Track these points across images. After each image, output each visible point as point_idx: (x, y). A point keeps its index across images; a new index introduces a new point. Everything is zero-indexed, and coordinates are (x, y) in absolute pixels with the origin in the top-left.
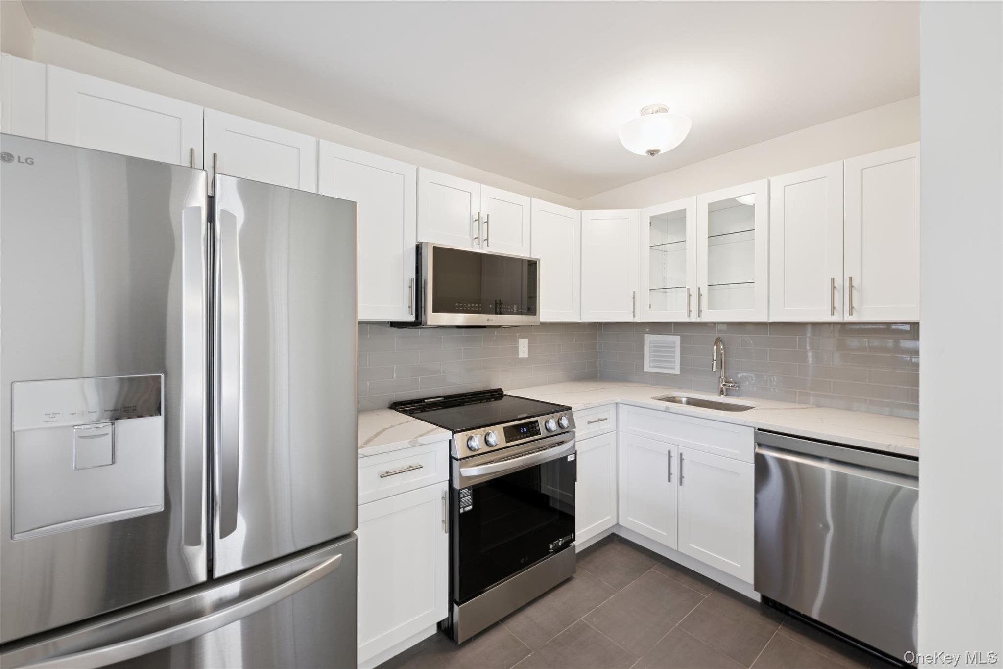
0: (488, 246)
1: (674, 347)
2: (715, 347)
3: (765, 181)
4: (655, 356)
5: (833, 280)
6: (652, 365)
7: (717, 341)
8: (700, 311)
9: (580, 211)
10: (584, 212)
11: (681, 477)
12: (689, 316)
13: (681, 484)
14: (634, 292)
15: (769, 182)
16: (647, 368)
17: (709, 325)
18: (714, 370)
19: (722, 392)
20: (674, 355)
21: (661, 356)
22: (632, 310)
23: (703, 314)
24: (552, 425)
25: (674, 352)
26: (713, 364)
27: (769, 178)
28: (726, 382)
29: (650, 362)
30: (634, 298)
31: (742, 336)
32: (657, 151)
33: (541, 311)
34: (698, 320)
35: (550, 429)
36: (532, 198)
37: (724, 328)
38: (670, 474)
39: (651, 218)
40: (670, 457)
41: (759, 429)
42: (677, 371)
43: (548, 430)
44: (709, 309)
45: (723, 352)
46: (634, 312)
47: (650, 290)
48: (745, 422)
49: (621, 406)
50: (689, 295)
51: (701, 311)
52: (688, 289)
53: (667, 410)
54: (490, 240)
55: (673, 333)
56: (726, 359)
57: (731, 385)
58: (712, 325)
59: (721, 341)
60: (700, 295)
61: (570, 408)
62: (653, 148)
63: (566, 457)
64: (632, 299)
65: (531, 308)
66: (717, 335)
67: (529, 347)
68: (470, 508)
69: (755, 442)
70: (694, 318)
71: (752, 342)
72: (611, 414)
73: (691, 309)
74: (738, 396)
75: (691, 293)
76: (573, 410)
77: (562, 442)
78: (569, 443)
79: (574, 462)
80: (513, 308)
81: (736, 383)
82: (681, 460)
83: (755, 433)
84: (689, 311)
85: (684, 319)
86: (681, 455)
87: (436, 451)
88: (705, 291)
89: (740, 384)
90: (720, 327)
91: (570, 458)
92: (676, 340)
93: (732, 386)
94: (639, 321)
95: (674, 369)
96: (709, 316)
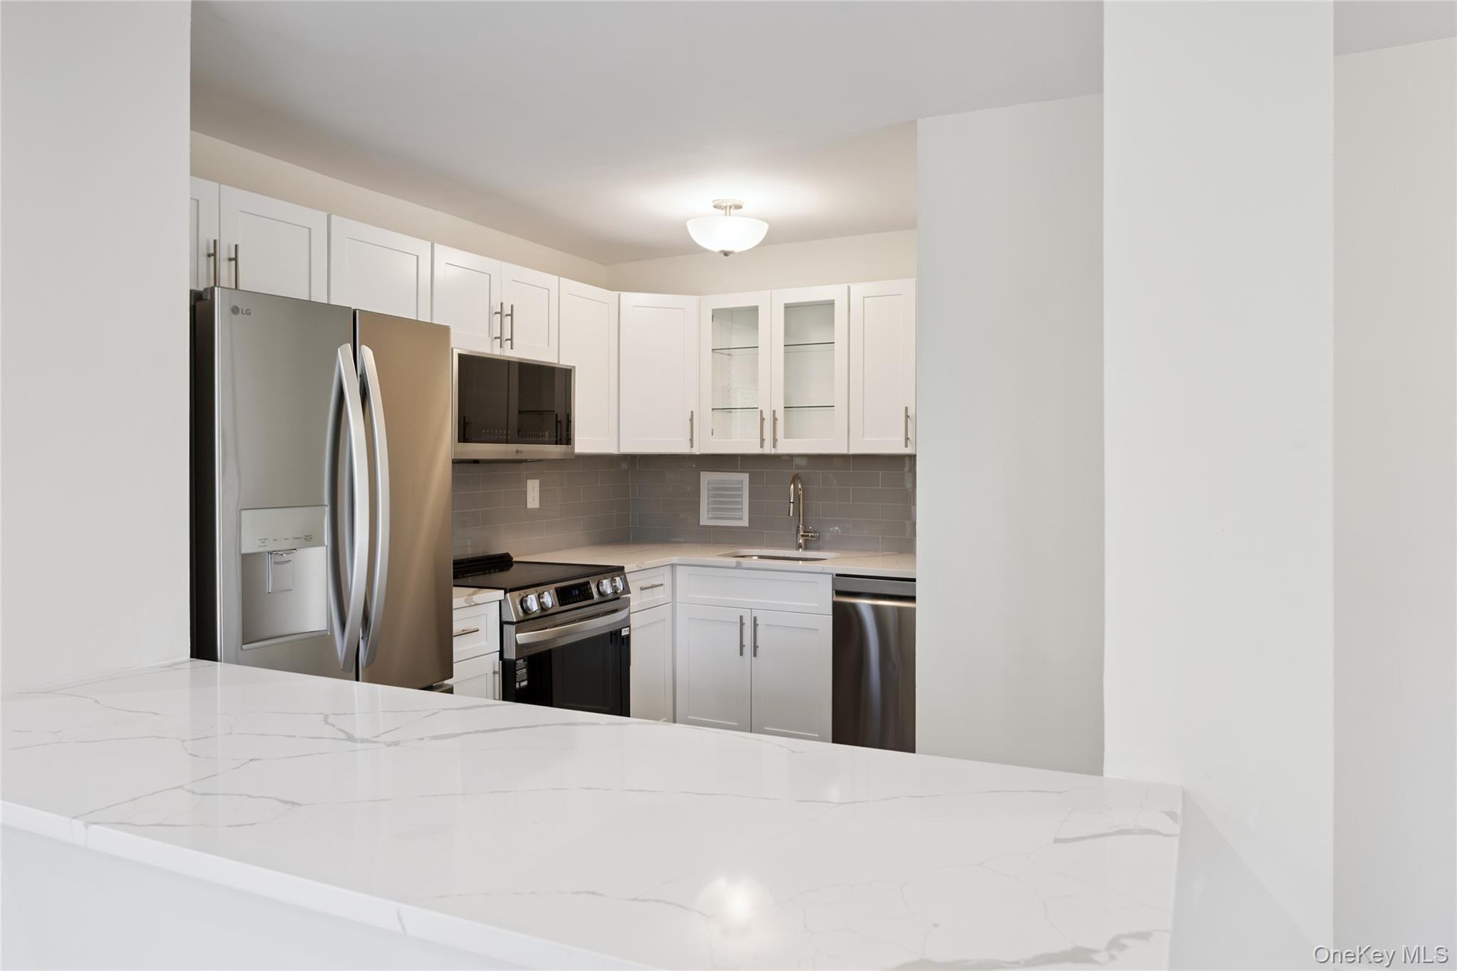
0: (512, 348)
1: (741, 489)
2: (792, 486)
3: (845, 287)
4: (715, 503)
5: (906, 408)
6: (711, 516)
7: (795, 479)
8: (775, 440)
9: (618, 292)
10: (623, 294)
11: (756, 647)
12: (762, 446)
13: (755, 655)
14: (692, 412)
15: (849, 288)
16: (705, 520)
17: (783, 458)
18: (791, 515)
19: (800, 546)
20: (740, 500)
21: (723, 503)
22: (690, 438)
23: (779, 444)
24: (607, 586)
25: (741, 496)
26: (790, 507)
27: (850, 285)
28: (804, 532)
29: (708, 512)
30: (691, 420)
31: (823, 473)
32: (732, 253)
33: (576, 438)
34: (773, 451)
35: (604, 592)
36: (561, 278)
37: (803, 462)
38: (742, 646)
39: (713, 310)
40: (742, 624)
41: (837, 575)
42: (745, 523)
43: (600, 593)
44: (785, 438)
45: (801, 492)
46: (691, 440)
47: (713, 409)
48: (823, 569)
49: (678, 568)
50: (762, 419)
51: (777, 440)
52: (761, 411)
53: (738, 566)
54: (514, 341)
55: (739, 469)
56: (805, 502)
57: (810, 534)
58: (788, 458)
59: (799, 478)
60: (775, 420)
61: (623, 568)
62: (727, 249)
63: (621, 631)
64: (689, 422)
65: (564, 434)
66: (795, 471)
67: (541, 491)
68: (524, 683)
69: (833, 590)
70: (768, 449)
71: (835, 481)
72: (666, 578)
73: (764, 437)
74: (818, 549)
75: (764, 417)
76: (626, 570)
77: (615, 611)
78: (623, 611)
79: (628, 637)
80: (544, 436)
81: (815, 532)
82: (755, 625)
83: (833, 579)
84: (762, 440)
85: (756, 450)
86: (755, 618)
87: (486, 614)
88: (780, 415)
89: (821, 534)
90: (799, 462)
91: (625, 632)
92: (744, 478)
93: (812, 536)
94: (698, 453)
95: (741, 519)
96: (786, 447)
